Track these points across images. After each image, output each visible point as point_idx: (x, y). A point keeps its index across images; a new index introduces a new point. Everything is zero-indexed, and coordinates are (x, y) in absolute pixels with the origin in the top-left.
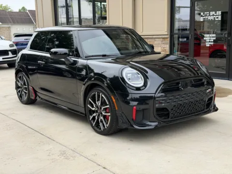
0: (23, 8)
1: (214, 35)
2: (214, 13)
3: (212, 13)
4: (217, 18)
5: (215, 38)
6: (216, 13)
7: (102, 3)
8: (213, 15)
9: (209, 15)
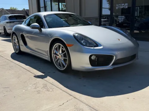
0: (24, 9)
1: (124, 16)
2: (123, 4)
3: (122, 5)
4: (126, 7)
5: (124, 18)
6: (125, 4)
7: (63, 4)
8: (123, 6)
9: (121, 6)
